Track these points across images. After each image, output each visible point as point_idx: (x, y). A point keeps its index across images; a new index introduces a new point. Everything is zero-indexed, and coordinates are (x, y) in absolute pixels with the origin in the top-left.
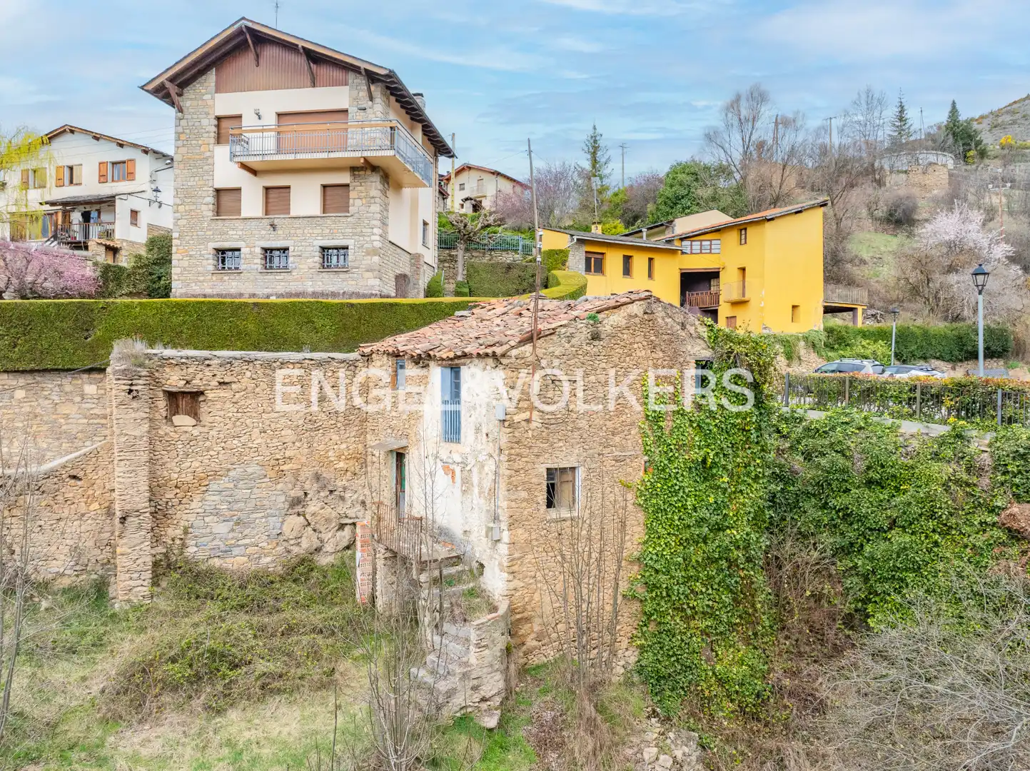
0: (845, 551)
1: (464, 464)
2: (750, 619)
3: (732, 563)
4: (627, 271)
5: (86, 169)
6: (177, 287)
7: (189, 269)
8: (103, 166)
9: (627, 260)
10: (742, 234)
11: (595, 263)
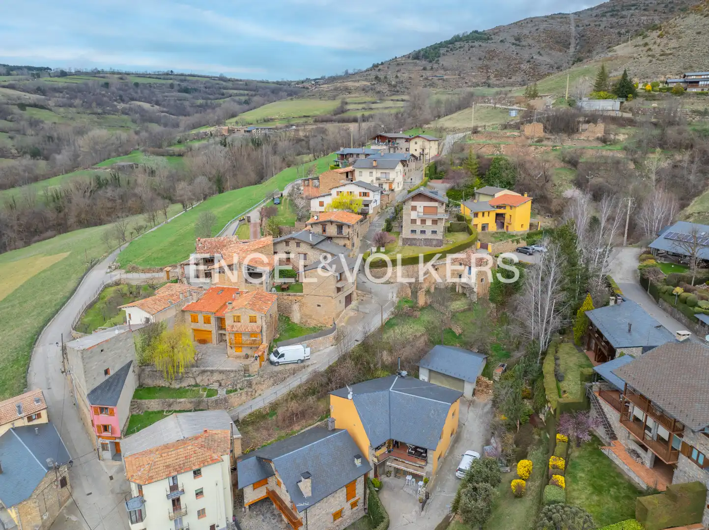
5: (355, 193)
6: (404, 236)
7: (406, 233)
8: (360, 193)
9: (483, 213)
10: (511, 207)
11: (476, 215)
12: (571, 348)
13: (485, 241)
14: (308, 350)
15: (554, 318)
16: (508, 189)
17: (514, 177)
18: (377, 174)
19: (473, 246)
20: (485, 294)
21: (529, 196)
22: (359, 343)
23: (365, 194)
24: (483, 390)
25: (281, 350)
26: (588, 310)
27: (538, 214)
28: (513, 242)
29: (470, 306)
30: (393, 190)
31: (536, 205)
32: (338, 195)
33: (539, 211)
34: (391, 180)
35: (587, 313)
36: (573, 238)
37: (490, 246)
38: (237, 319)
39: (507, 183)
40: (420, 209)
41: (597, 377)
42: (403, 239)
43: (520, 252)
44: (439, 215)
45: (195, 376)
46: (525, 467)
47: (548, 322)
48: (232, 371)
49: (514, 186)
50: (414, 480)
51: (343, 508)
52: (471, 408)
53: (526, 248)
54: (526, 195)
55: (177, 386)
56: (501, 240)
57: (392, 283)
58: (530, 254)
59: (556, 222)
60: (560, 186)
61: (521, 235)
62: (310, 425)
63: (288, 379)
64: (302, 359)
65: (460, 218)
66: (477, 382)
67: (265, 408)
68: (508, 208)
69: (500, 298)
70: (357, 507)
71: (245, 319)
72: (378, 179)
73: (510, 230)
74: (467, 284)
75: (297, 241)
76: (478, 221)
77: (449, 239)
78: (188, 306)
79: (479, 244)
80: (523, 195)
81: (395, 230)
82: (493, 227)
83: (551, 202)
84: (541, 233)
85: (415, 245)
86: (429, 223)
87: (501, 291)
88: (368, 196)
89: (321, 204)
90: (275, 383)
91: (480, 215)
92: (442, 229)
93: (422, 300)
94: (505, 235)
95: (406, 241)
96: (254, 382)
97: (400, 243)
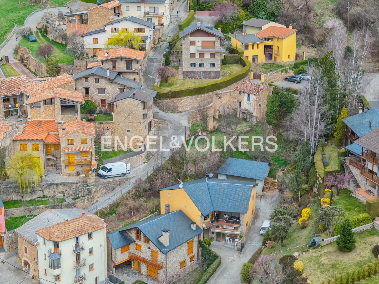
0: (287, 110)
1: (250, 104)
2: (277, 117)
3: (275, 112)
4: (253, 48)
5: (130, 29)
6: (184, 70)
7: (186, 67)
8: (135, 29)
9: (253, 45)
10: (278, 39)
11: (247, 47)
12: (334, 148)
13: (258, 72)
14: (129, 165)
15: (320, 124)
16: (273, 21)
17: (278, 9)
18: (145, 8)
19: (247, 77)
20: (262, 118)
21: (293, 28)
22: (167, 159)
23: (139, 30)
24: (270, 187)
25: (108, 166)
26: (344, 118)
27: (302, 44)
28: (282, 72)
29: (251, 127)
30: (162, 25)
31: (301, 36)
32: (112, 31)
33: (303, 41)
34: (160, 14)
35: (343, 120)
36: (332, 65)
37: (262, 76)
38: (71, 142)
39: (272, 15)
40: (199, 44)
41: (349, 153)
42: (184, 72)
43: (289, 81)
44: (216, 48)
45: (43, 189)
46: (306, 211)
47: (316, 128)
48: (74, 183)
49: (279, 18)
50: (231, 239)
51: (186, 260)
52: (262, 199)
53: (295, 77)
54: (291, 27)
55: (29, 199)
56: (271, 71)
57: (181, 112)
58: (298, 83)
59: (319, 52)
60: (322, 15)
61: (288, 65)
62: (145, 217)
63: (116, 189)
64: (125, 173)
65: (232, 51)
66: (265, 182)
67: (106, 208)
68: (275, 40)
69: (275, 122)
70: (193, 261)
71: (77, 142)
72: (146, 14)
73: (278, 60)
74: (247, 110)
75: (95, 77)
76: (249, 54)
77: (225, 71)
78: (16, 136)
79: (252, 75)
80: (288, 26)
81: (173, 64)
82: (262, 59)
83: (314, 32)
84: (306, 63)
85: (195, 77)
86: (207, 56)
87: (276, 115)
88: (144, 32)
89: (95, 41)
90: (107, 192)
91: (250, 47)
92: (219, 62)
93: (211, 124)
94: (275, 66)
95: (187, 75)
96: (93, 190)
97: (181, 76)
